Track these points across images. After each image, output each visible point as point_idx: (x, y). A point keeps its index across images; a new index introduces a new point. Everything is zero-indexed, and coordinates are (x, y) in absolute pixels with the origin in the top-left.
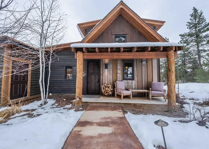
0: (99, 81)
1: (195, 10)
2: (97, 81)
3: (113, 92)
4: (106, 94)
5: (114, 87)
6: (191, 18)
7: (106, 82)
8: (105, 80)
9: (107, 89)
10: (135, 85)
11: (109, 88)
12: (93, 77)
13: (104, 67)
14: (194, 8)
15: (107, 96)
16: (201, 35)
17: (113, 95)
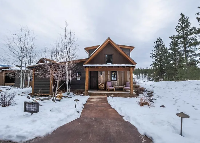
0: (97, 81)
1: (182, 15)
2: (96, 81)
3: (105, 88)
4: (101, 89)
5: (105, 85)
6: (179, 22)
7: (101, 82)
8: (101, 81)
9: (101, 86)
10: (117, 84)
11: (102, 85)
12: (94, 79)
13: (100, 73)
14: (181, 13)
15: (101, 90)
16: (188, 37)
17: (105, 90)
